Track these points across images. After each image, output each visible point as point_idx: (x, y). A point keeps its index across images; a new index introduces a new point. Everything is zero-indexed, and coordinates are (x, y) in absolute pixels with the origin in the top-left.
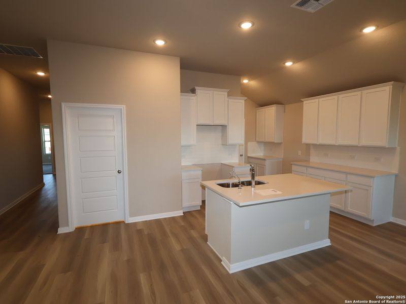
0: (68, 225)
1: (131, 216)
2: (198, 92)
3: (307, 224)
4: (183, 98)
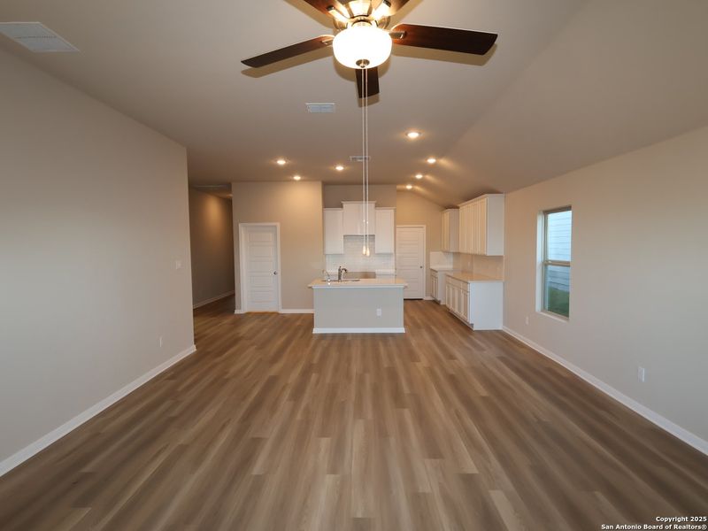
0: (240, 308)
1: (283, 308)
2: (344, 205)
3: (379, 312)
4: (330, 212)
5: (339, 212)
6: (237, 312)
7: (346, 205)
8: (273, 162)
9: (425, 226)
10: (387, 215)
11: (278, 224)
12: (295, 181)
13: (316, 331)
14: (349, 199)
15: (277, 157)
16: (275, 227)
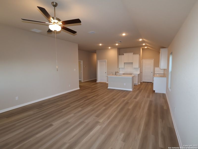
1: (107, 82)
2: (124, 54)
3: (125, 84)
4: (120, 56)
5: (123, 56)
6: (97, 82)
7: (125, 54)
8: (98, 45)
9: (153, 59)
10: (137, 56)
11: (106, 60)
12: (109, 49)
13: (109, 88)
14: (126, 52)
15: (99, 44)
16: (106, 61)
